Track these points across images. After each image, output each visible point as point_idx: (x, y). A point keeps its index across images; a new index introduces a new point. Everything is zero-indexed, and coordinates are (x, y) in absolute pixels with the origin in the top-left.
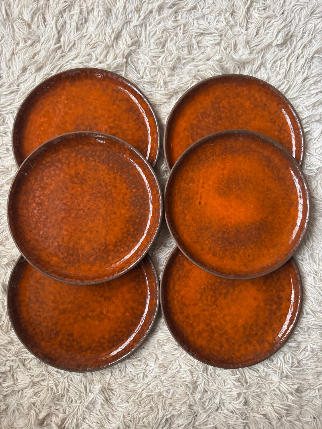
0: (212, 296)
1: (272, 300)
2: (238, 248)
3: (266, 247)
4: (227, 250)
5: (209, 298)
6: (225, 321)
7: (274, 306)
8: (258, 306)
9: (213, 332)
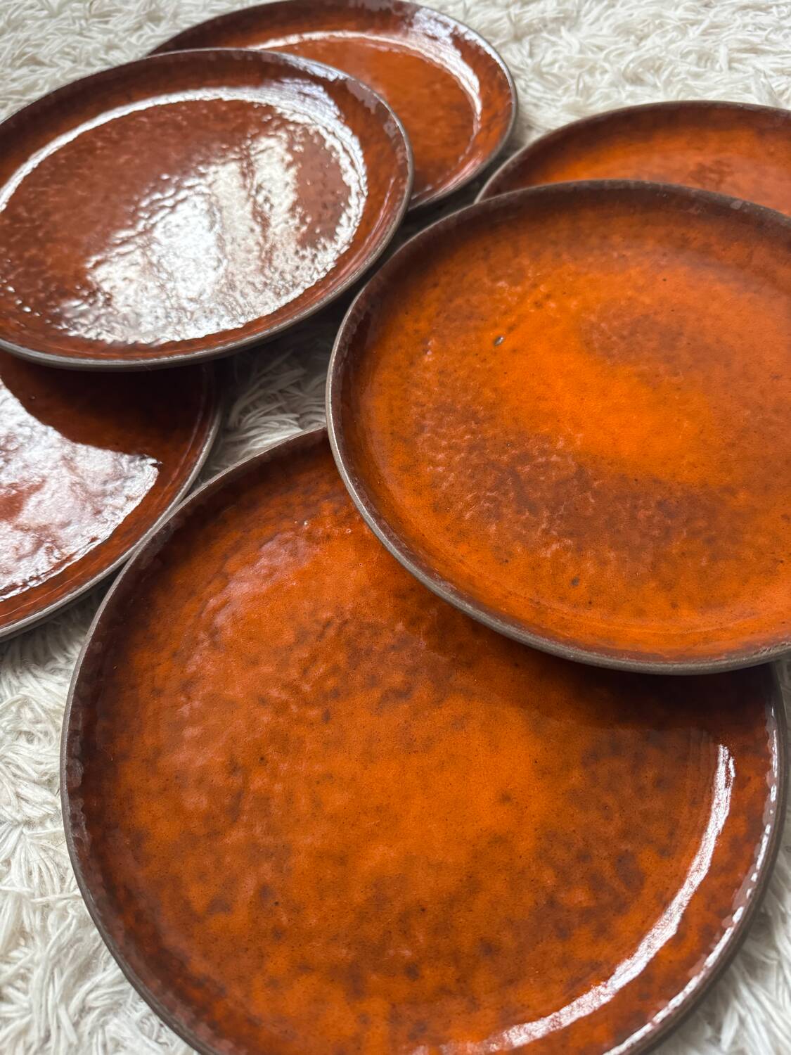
0: (335, 670)
1: (583, 857)
2: (546, 532)
3: (667, 586)
4: (499, 517)
5: (321, 669)
6: (317, 804)
7: (580, 897)
8: (500, 840)
9: (234, 813)
